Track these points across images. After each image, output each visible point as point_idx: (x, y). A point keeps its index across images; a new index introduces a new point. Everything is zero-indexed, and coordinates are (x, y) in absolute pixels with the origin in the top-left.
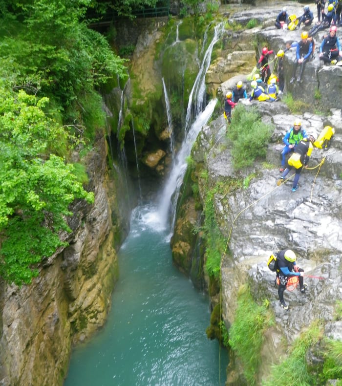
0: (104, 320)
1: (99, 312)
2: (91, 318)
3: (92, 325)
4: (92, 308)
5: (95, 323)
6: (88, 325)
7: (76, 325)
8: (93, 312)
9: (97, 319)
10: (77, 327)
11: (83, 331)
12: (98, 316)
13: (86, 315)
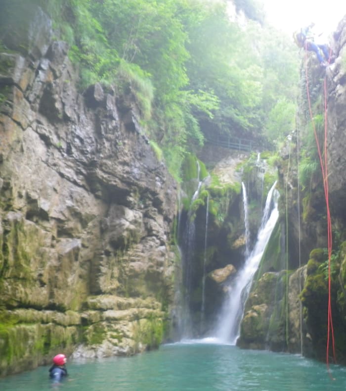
0: (130, 347)
1: (125, 336)
2: (113, 337)
3: (111, 345)
4: (117, 327)
5: (115, 345)
6: (104, 341)
7: (87, 331)
8: (116, 331)
9: (120, 341)
10: (87, 334)
11: (94, 346)
12: (124, 340)
13: (106, 329)
